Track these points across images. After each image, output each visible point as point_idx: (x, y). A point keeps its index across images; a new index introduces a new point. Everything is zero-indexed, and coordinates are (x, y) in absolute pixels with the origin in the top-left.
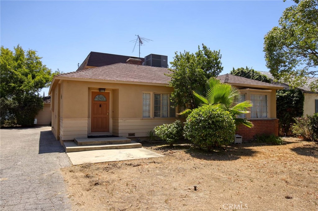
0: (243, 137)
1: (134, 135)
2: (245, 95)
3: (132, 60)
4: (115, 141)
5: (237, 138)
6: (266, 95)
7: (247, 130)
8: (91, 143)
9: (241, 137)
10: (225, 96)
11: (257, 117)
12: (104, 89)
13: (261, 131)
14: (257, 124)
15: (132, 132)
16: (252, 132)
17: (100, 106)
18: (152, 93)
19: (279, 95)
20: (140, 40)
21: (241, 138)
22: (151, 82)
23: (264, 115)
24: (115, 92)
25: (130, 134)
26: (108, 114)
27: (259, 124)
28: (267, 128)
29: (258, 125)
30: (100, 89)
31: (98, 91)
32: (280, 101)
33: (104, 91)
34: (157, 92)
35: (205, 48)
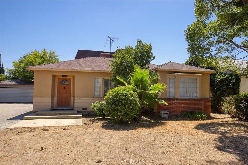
0: (169, 113)
1: (87, 109)
2: (175, 78)
5: (163, 113)
6: (197, 78)
7: (175, 107)
9: (167, 112)
10: (144, 79)
11: (187, 97)
12: (66, 76)
13: (189, 109)
14: (185, 102)
15: (85, 107)
16: (180, 109)
17: (64, 88)
18: (102, 78)
19: (220, 78)
21: (167, 113)
22: (100, 70)
23: (195, 95)
24: (74, 77)
25: (83, 109)
26: (70, 94)
27: (186, 102)
28: (196, 106)
29: (186, 104)
30: (63, 76)
31: (62, 77)
32: (221, 83)
33: (65, 77)
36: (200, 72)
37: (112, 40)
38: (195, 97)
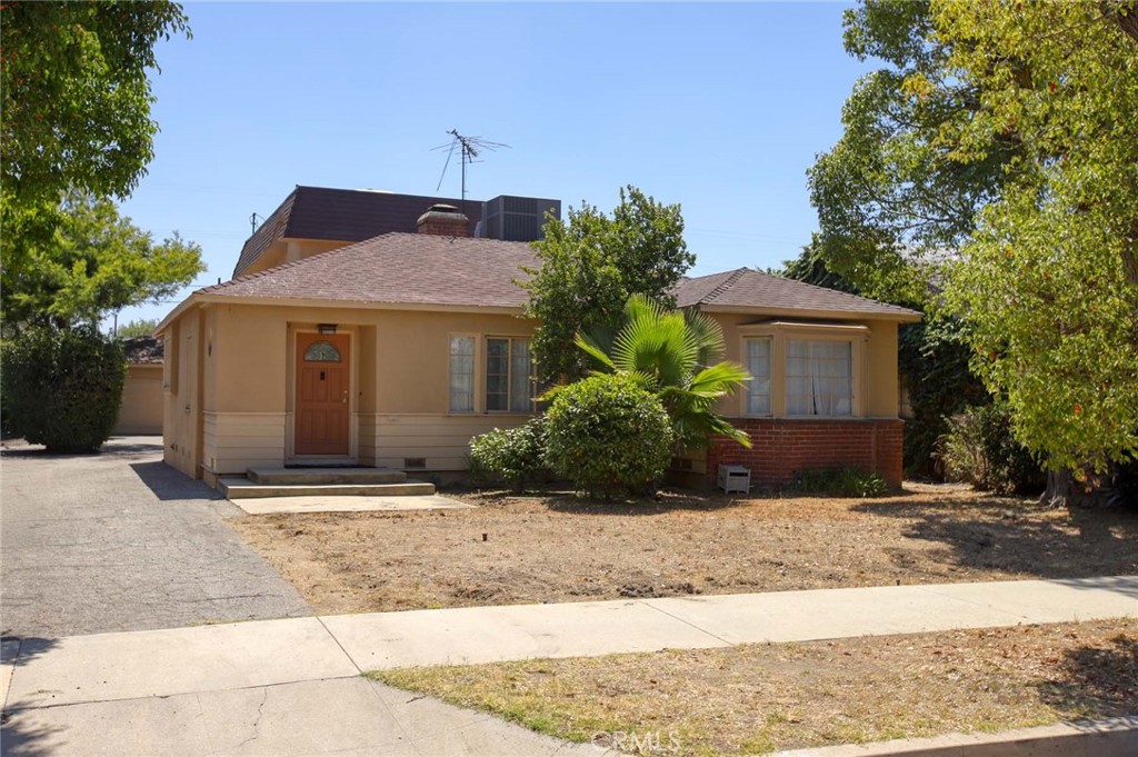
0: (752, 473)
1: (424, 465)
2: (769, 342)
3: (435, 217)
4: (360, 476)
5: (732, 474)
6: (850, 343)
7: (771, 453)
8: (294, 480)
9: (745, 471)
11: (815, 413)
12: (334, 327)
13: (823, 458)
14: (807, 433)
15: (415, 455)
16: (789, 459)
17: (323, 376)
18: (478, 337)
19: (939, 339)
20: (464, 145)
21: (746, 475)
22: (474, 303)
23: (843, 405)
24: (366, 334)
25: (410, 462)
26: (345, 401)
27: (812, 433)
28: (847, 448)
29: (814, 438)
30: (321, 327)
31: (317, 332)
32: (945, 360)
33: (331, 332)
34: (497, 333)
35: (636, 196)
36: (862, 317)
37: (468, 151)
38: (845, 414)
